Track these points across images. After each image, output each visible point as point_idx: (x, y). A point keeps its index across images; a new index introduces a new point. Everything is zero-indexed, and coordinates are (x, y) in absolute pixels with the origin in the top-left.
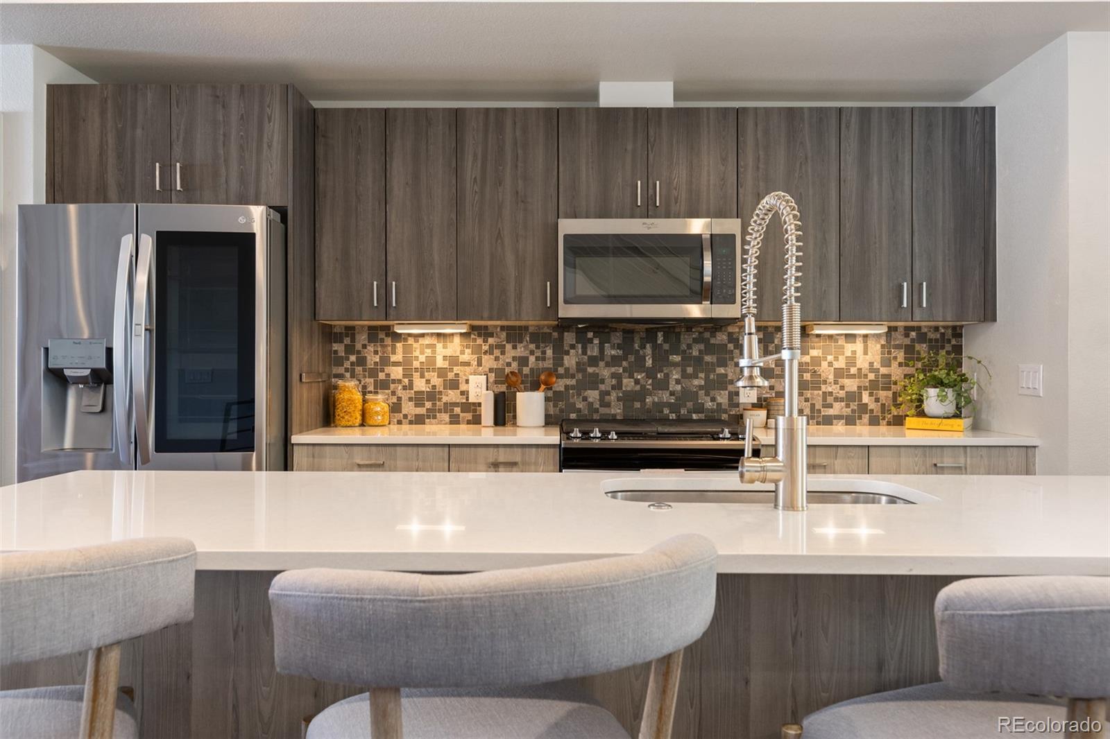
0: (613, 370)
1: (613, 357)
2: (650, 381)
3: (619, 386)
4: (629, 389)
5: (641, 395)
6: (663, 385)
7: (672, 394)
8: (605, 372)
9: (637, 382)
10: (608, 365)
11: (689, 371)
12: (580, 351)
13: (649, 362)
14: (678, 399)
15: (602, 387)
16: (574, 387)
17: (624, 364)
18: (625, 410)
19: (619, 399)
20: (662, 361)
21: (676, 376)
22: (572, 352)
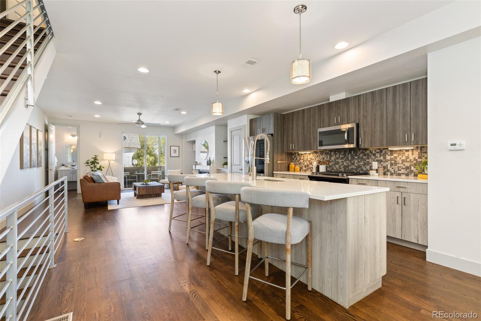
0: (342, 160)
1: (342, 157)
2: (350, 163)
3: (343, 164)
4: (345, 165)
5: (348, 166)
6: (353, 164)
7: (355, 166)
8: (340, 161)
9: (347, 163)
10: (340, 159)
11: (360, 160)
12: (335, 156)
13: (350, 158)
14: (357, 167)
15: (339, 164)
16: (333, 164)
17: (344, 159)
18: (344, 170)
19: (343, 167)
20: (353, 158)
21: (356, 162)
22: (333, 156)
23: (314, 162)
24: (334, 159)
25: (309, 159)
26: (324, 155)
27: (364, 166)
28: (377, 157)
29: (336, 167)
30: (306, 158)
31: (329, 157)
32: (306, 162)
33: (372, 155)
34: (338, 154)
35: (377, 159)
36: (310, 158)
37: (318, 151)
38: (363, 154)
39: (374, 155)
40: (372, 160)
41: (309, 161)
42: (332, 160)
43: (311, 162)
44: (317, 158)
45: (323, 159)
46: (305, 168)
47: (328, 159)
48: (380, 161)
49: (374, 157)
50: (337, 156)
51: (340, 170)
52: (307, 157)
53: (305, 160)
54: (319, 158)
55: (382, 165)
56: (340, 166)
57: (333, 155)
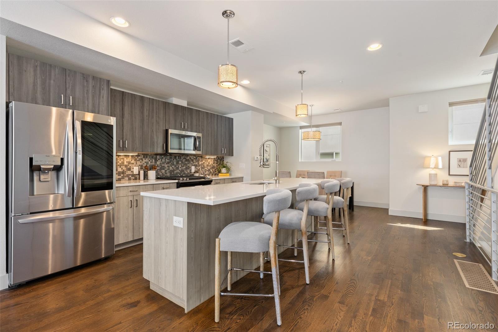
0: (168, 165)
1: (168, 162)
2: (175, 168)
3: (169, 169)
4: (171, 169)
5: (173, 171)
6: (178, 168)
7: (179, 170)
8: (166, 166)
9: (173, 168)
10: (166, 164)
11: (183, 165)
12: (161, 160)
13: (175, 163)
14: (180, 172)
15: (165, 169)
16: (159, 169)
17: (170, 164)
18: (170, 175)
19: (169, 172)
20: (177, 163)
21: (180, 166)
22: (159, 161)
23: (134, 167)
24: (160, 164)
25: (125, 163)
26: (148, 159)
27: (186, 170)
28: (194, 162)
29: (162, 172)
30: (120, 162)
31: (154, 161)
32: (120, 167)
33: (191, 161)
34: (164, 158)
35: (194, 164)
36: (127, 162)
37: (140, 154)
38: (185, 160)
39: (192, 161)
40: (191, 165)
41: (126, 166)
42: (158, 165)
43: (128, 167)
44: (138, 162)
45: (147, 163)
46: (119, 176)
47: (153, 164)
48: (196, 166)
49: (192, 162)
50: (163, 161)
51: (165, 175)
52: (122, 160)
53: (118, 164)
54: (141, 162)
55: (197, 169)
56: (166, 171)
57: (159, 159)
